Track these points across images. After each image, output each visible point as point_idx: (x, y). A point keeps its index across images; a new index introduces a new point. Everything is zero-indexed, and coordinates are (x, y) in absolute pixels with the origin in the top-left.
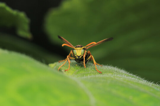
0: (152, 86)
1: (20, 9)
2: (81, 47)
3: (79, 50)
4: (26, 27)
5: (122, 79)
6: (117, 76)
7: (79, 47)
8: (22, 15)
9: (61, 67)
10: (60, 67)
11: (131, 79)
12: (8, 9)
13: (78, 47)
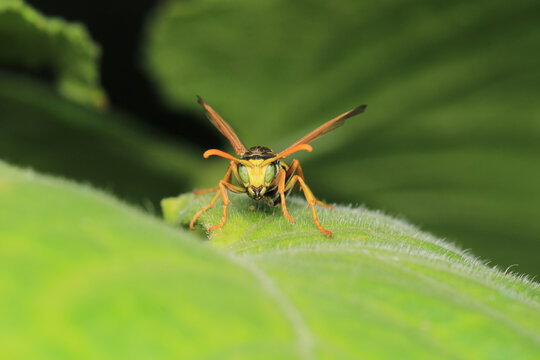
0: (493, 279)
1: (70, 16)
2: (265, 158)
3: (257, 169)
4: (90, 70)
5: (396, 259)
6: (381, 248)
7: (259, 158)
8: (76, 33)
9: (203, 213)
10: (199, 213)
11: (426, 258)
12: (31, 15)
13: (254, 158)
